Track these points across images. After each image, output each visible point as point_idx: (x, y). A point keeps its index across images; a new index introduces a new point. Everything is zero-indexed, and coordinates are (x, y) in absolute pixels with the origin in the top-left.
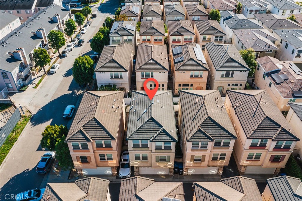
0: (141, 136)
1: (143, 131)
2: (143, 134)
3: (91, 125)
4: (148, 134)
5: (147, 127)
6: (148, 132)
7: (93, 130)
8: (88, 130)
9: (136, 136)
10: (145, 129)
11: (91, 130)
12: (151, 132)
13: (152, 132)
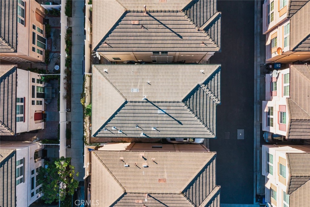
0: (211, 117)
1: (205, 113)
2: (208, 113)
3: (194, 195)
4: (208, 106)
5: (198, 109)
6: (205, 106)
7: (201, 190)
8: (201, 197)
9: (211, 124)
10: (201, 111)
11: (201, 193)
12: (205, 102)
13: (205, 100)
